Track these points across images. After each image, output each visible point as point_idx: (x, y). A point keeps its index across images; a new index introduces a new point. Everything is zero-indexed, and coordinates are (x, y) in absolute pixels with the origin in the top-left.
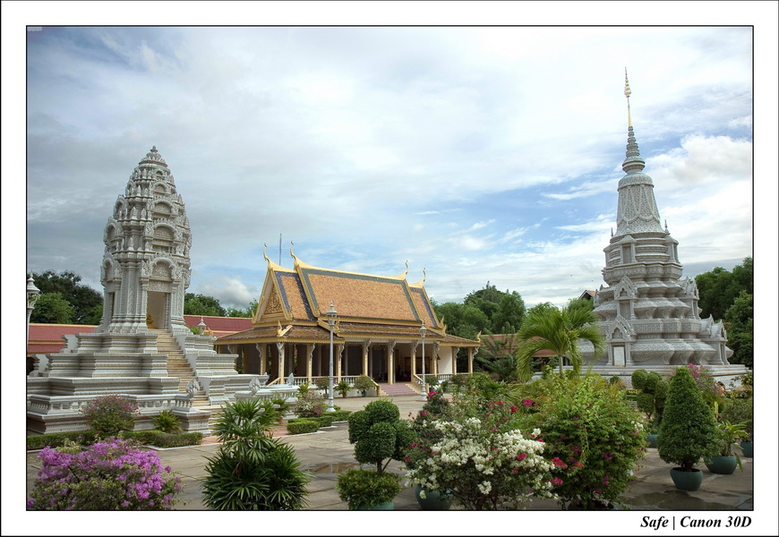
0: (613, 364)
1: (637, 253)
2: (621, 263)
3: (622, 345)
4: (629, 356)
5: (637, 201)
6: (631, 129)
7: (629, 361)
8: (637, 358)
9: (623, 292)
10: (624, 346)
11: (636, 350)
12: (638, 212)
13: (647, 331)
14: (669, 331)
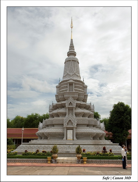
0: (67, 139)
1: (75, 88)
2: (68, 91)
3: (72, 129)
4: (75, 135)
5: (74, 67)
6: (72, 40)
7: (75, 137)
8: (79, 136)
9: (70, 103)
10: (73, 129)
11: (78, 132)
12: (75, 72)
13: (82, 123)
14: (90, 124)
